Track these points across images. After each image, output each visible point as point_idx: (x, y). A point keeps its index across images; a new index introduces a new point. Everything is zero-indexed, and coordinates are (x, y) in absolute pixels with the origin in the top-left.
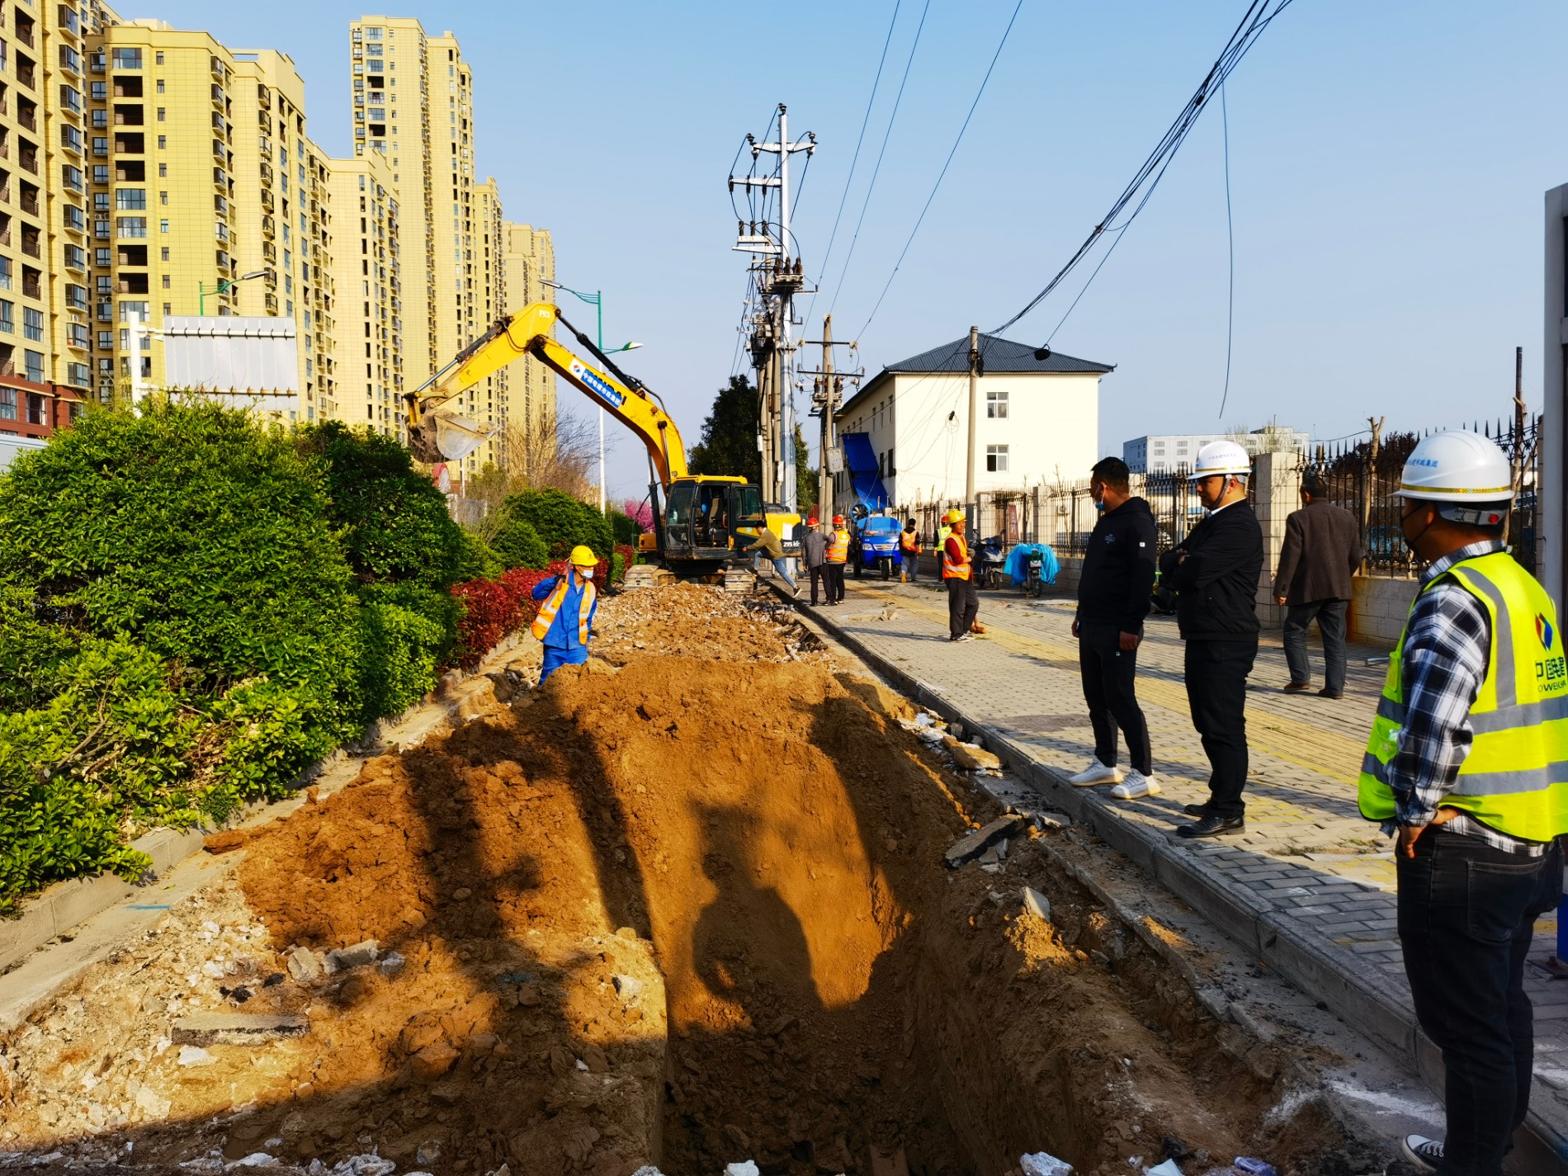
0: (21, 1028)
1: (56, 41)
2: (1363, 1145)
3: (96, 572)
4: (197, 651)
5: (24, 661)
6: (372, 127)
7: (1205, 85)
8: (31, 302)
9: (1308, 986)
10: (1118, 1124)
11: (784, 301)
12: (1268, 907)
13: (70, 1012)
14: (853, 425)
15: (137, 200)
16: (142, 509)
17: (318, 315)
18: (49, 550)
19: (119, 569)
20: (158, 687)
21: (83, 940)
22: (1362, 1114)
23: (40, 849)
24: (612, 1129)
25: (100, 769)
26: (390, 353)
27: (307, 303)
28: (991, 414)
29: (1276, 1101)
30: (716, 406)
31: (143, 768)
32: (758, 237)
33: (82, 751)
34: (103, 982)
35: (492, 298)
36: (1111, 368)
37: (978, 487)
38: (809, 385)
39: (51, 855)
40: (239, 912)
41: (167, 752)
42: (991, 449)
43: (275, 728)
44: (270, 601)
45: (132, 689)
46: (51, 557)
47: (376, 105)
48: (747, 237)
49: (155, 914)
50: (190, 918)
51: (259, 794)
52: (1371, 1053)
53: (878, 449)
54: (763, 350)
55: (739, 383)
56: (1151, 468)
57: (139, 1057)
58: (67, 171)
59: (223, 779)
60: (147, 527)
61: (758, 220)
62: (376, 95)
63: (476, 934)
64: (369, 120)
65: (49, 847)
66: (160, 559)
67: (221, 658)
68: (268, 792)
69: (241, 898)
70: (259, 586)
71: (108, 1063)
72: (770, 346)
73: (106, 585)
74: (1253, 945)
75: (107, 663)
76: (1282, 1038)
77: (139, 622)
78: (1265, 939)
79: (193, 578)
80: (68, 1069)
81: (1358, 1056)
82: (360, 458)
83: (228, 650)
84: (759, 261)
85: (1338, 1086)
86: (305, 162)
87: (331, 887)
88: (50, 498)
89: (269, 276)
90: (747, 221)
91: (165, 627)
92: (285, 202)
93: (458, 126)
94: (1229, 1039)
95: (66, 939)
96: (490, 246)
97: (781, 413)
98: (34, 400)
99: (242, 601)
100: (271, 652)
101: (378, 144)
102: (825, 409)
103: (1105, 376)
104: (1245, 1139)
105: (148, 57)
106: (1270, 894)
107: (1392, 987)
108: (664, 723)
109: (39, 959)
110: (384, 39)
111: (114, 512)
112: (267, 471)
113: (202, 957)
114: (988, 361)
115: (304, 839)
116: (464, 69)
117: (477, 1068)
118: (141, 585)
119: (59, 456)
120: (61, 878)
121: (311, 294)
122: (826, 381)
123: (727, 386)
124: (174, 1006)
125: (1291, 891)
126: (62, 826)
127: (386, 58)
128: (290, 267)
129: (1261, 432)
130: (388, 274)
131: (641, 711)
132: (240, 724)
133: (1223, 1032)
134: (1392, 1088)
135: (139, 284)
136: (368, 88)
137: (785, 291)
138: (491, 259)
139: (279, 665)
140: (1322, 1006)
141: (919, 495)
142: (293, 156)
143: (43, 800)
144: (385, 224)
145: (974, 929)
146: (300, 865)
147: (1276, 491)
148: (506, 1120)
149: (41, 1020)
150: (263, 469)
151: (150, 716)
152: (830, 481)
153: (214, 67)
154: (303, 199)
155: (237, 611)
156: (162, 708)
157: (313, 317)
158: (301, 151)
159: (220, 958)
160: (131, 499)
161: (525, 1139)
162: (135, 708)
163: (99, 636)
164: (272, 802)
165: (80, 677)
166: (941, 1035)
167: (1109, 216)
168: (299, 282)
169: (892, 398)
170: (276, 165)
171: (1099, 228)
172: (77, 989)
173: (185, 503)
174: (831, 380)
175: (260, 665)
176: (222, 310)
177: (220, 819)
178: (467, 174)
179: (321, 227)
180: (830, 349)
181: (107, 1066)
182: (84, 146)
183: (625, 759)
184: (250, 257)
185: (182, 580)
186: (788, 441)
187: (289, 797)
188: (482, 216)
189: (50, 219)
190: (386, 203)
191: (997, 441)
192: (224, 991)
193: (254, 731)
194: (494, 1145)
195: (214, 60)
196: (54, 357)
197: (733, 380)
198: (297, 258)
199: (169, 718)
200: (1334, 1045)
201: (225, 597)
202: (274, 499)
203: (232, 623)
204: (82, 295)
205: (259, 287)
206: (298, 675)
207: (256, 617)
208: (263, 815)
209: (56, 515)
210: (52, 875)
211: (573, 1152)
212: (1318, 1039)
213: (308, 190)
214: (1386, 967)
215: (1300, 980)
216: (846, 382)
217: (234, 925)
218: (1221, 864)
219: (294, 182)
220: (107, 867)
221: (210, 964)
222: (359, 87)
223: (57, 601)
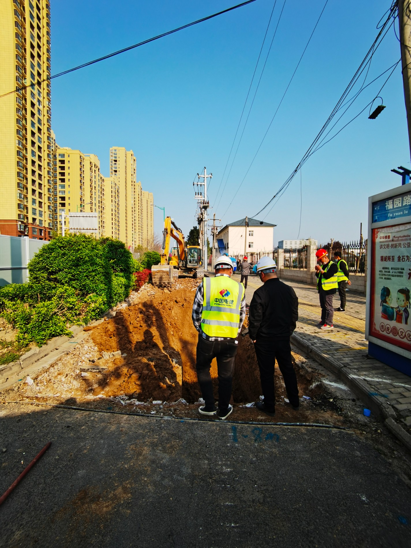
0: (50, 368)
1: (47, 152)
2: (329, 393)
3: (60, 270)
4: (81, 288)
5: (45, 289)
6: (114, 171)
7: (297, 168)
8: (40, 209)
9: (318, 360)
10: (279, 389)
11: (205, 210)
12: (310, 344)
13: (59, 365)
14: (219, 237)
15: (63, 187)
16: (69, 257)
17: (102, 212)
18: (50, 266)
19: (65, 270)
20: (74, 296)
21: (60, 349)
22: (329, 387)
23: (52, 330)
24: (173, 391)
25: (62, 313)
26: (117, 220)
27: (99, 208)
28: (250, 235)
29: (312, 384)
30: (190, 233)
31: (71, 313)
32: (199, 196)
33: (58, 309)
34: (65, 358)
35: (140, 208)
36: (276, 226)
37: (247, 251)
38: (210, 229)
39: (54, 331)
40: (91, 344)
41: (76, 310)
42: (250, 243)
43: (97, 305)
44: (96, 277)
45: (68, 296)
46: (50, 267)
47: (115, 166)
48: (197, 196)
49: (75, 344)
50: (82, 345)
51: (94, 319)
52: (330, 374)
53: (225, 242)
54: (200, 221)
55: (195, 228)
56: (284, 248)
57: (73, 374)
58: (48, 180)
59: (87, 315)
60: (71, 261)
61: (199, 192)
62: (115, 164)
63: (142, 350)
64: (114, 169)
65: (53, 330)
66: (73, 268)
67: (86, 289)
68: (96, 318)
69: (92, 341)
70: (94, 274)
71: (67, 375)
72: (202, 220)
73: (62, 273)
74: (307, 352)
75: (64, 291)
76: (312, 371)
77: (69, 281)
78: (309, 351)
79: (80, 272)
80: (59, 377)
81: (328, 375)
82: (114, 245)
83: (87, 287)
84: (199, 201)
85: (324, 381)
86: (100, 178)
87: (110, 339)
88: (50, 255)
89: (91, 203)
90: (197, 192)
91: (74, 282)
92: (95, 187)
93: (133, 170)
94: (302, 372)
95: (57, 349)
96: (139, 196)
97: (204, 235)
98: (41, 231)
99: (90, 277)
100: (96, 288)
101: (115, 174)
102: (214, 234)
103: (275, 227)
104: (305, 392)
105: (66, 156)
106: (311, 342)
107: (335, 361)
108: (181, 304)
109: (52, 353)
110: (117, 152)
111: (64, 258)
112: (95, 248)
113: (85, 353)
114: (249, 224)
115: (104, 329)
116: (135, 158)
117: (145, 378)
118: (69, 273)
119: (52, 245)
120: (55, 336)
121: (100, 207)
122: (214, 228)
123: (193, 229)
124: (80, 364)
125: (315, 341)
126: (56, 326)
127: (117, 156)
128: (96, 201)
129: (308, 240)
130: (117, 202)
131: (176, 301)
132: (90, 304)
133: (301, 370)
134: (335, 381)
135: (63, 205)
136: (114, 162)
137: (205, 208)
138: (139, 199)
139: (98, 291)
140: (321, 365)
141: (234, 253)
142: (97, 177)
143: (52, 320)
144: (117, 192)
145: (248, 349)
146: (104, 334)
147: (311, 254)
148: (151, 389)
149: (53, 366)
150: (94, 248)
151: (73, 302)
152: (215, 250)
153: (80, 158)
154: (99, 186)
155: (89, 279)
156: (75, 300)
157: (100, 212)
158: (99, 176)
159: (88, 354)
160: (67, 255)
161: (156, 393)
162: (69, 300)
163: (61, 284)
164: (96, 321)
165: (58, 293)
166: (241, 371)
167: (277, 194)
168: (97, 204)
169: (228, 231)
170: (93, 179)
171: (275, 196)
172: (60, 360)
173: (79, 256)
174: (215, 228)
175: (94, 291)
176: (81, 211)
177: (86, 324)
178: (135, 181)
179: (103, 192)
180: (215, 221)
181: (67, 376)
182: (52, 175)
183: (173, 312)
184: (87, 199)
185: (78, 272)
186: (206, 241)
187: (100, 319)
188: (138, 190)
189: (45, 191)
190: (117, 187)
191: (251, 242)
192: (90, 361)
193: (93, 305)
194: (149, 394)
195: (80, 156)
196: (45, 221)
197: (194, 227)
198: (97, 199)
199: (77, 302)
200: (323, 373)
201: (86, 276)
202: (97, 255)
203: (88, 282)
204: (51, 208)
205: (89, 206)
206: (102, 293)
207: (93, 281)
208: (95, 323)
209: (52, 258)
210: (54, 336)
211: (166, 395)
212: (320, 372)
213: (100, 184)
214: (334, 357)
215: (316, 359)
216: (218, 228)
217: (91, 347)
218: (300, 335)
219: (97, 183)
220: (64, 334)
221: (86, 355)
222: (112, 162)
223: (52, 276)
